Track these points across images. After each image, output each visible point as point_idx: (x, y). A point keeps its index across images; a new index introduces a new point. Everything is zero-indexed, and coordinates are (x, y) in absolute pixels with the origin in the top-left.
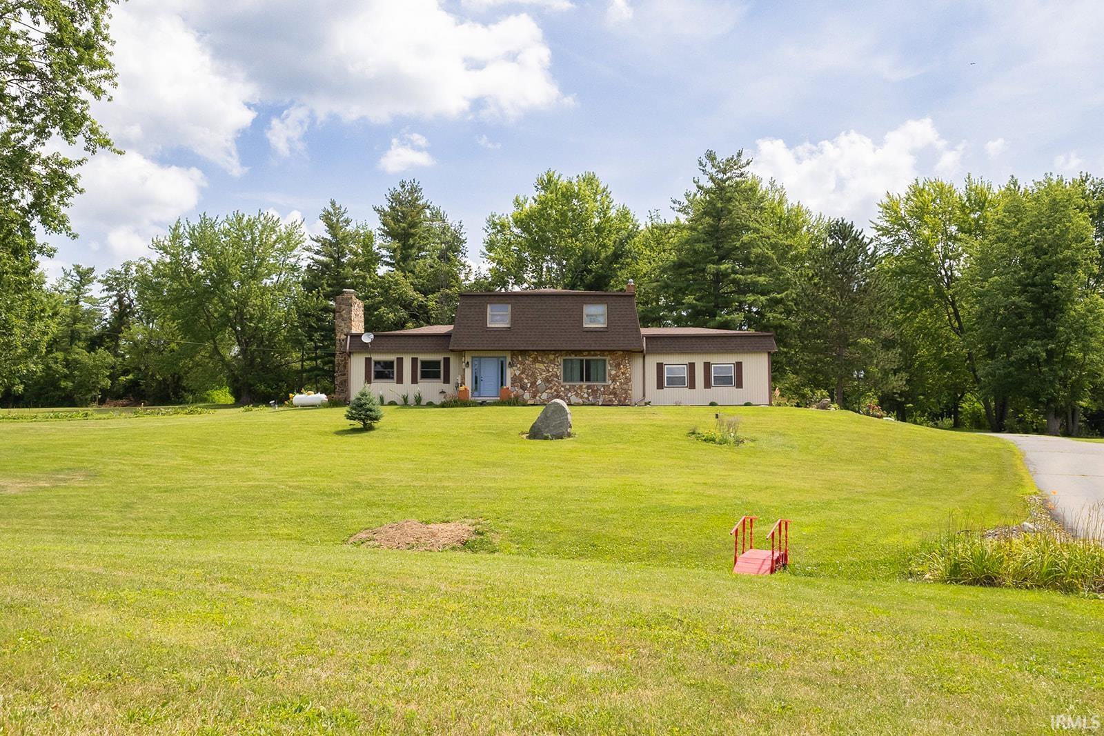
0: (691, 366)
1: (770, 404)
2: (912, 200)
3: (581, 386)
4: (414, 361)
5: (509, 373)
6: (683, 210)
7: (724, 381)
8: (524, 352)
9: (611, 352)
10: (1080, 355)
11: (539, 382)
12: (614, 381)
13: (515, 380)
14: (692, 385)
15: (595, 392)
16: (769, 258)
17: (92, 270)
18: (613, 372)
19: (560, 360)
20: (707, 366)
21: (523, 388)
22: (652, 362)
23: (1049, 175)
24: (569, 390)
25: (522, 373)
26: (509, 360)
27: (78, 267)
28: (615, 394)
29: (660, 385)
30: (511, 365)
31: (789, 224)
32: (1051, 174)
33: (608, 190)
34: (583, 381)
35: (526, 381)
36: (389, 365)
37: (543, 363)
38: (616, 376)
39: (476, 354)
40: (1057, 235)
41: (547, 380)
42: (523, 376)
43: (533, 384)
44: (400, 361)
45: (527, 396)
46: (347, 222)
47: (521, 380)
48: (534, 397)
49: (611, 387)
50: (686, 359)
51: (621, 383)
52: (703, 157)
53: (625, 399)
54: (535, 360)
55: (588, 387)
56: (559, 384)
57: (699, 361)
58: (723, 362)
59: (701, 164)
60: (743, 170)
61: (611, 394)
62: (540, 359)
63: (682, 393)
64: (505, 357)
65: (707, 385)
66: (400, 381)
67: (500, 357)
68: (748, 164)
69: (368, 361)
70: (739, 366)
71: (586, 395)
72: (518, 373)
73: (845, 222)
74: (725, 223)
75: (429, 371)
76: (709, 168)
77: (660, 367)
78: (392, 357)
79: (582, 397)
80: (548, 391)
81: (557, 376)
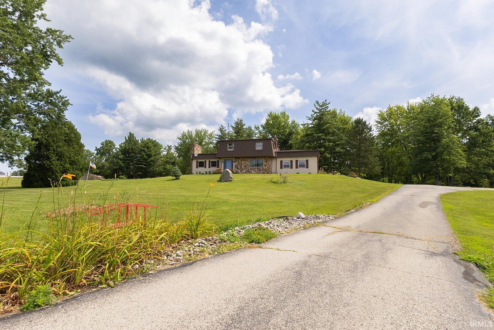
0: (292, 161)
1: (318, 173)
2: (388, 112)
3: (255, 168)
4: (209, 161)
5: (234, 164)
6: (310, 119)
7: (302, 166)
8: (238, 158)
9: (265, 157)
10: (448, 157)
11: (243, 167)
12: (265, 166)
13: (236, 166)
14: (292, 168)
15: (259, 170)
16: (335, 131)
17: (171, 146)
18: (265, 163)
19: (249, 160)
20: (297, 161)
21: (238, 169)
22: (279, 160)
23: (432, 94)
24: (252, 169)
25: (238, 164)
26: (234, 160)
27: (168, 145)
28: (266, 170)
29: (281, 168)
30: (234, 162)
31: (345, 121)
32: (433, 94)
33: (289, 116)
34: (256, 166)
35: (239, 167)
36: (203, 162)
37: (244, 161)
38: (266, 165)
39: (225, 159)
40: (436, 114)
41: (245, 166)
42: (238, 165)
43: (241, 167)
44: (206, 161)
45: (239, 171)
46: (226, 130)
47: (238, 166)
48: (241, 171)
49: (264, 168)
50: (289, 159)
51: (267, 167)
52: (315, 103)
53: (269, 172)
54: (242, 160)
55: (257, 168)
56: (249, 167)
57: (294, 160)
58: (302, 160)
59: (314, 105)
60: (327, 105)
61: (264, 170)
62: (243, 160)
63: (288, 170)
64: (233, 160)
65: (297, 167)
66: (205, 167)
67: (231, 160)
68: (329, 103)
69: (197, 161)
70: (307, 161)
71: (257, 171)
72: (237, 164)
73: (360, 118)
74: (322, 122)
75: (214, 164)
76: (317, 106)
77: (281, 162)
78: (203, 160)
79: (255, 171)
80: (245, 170)
81: (248, 165)
